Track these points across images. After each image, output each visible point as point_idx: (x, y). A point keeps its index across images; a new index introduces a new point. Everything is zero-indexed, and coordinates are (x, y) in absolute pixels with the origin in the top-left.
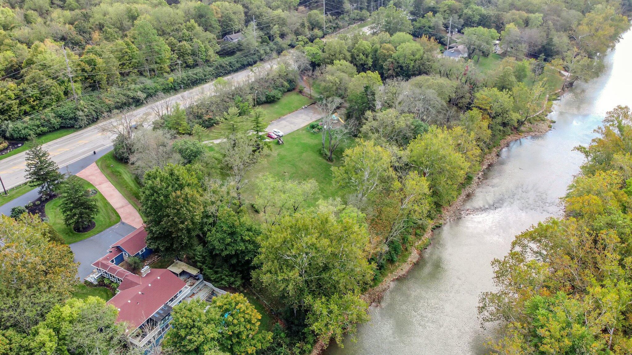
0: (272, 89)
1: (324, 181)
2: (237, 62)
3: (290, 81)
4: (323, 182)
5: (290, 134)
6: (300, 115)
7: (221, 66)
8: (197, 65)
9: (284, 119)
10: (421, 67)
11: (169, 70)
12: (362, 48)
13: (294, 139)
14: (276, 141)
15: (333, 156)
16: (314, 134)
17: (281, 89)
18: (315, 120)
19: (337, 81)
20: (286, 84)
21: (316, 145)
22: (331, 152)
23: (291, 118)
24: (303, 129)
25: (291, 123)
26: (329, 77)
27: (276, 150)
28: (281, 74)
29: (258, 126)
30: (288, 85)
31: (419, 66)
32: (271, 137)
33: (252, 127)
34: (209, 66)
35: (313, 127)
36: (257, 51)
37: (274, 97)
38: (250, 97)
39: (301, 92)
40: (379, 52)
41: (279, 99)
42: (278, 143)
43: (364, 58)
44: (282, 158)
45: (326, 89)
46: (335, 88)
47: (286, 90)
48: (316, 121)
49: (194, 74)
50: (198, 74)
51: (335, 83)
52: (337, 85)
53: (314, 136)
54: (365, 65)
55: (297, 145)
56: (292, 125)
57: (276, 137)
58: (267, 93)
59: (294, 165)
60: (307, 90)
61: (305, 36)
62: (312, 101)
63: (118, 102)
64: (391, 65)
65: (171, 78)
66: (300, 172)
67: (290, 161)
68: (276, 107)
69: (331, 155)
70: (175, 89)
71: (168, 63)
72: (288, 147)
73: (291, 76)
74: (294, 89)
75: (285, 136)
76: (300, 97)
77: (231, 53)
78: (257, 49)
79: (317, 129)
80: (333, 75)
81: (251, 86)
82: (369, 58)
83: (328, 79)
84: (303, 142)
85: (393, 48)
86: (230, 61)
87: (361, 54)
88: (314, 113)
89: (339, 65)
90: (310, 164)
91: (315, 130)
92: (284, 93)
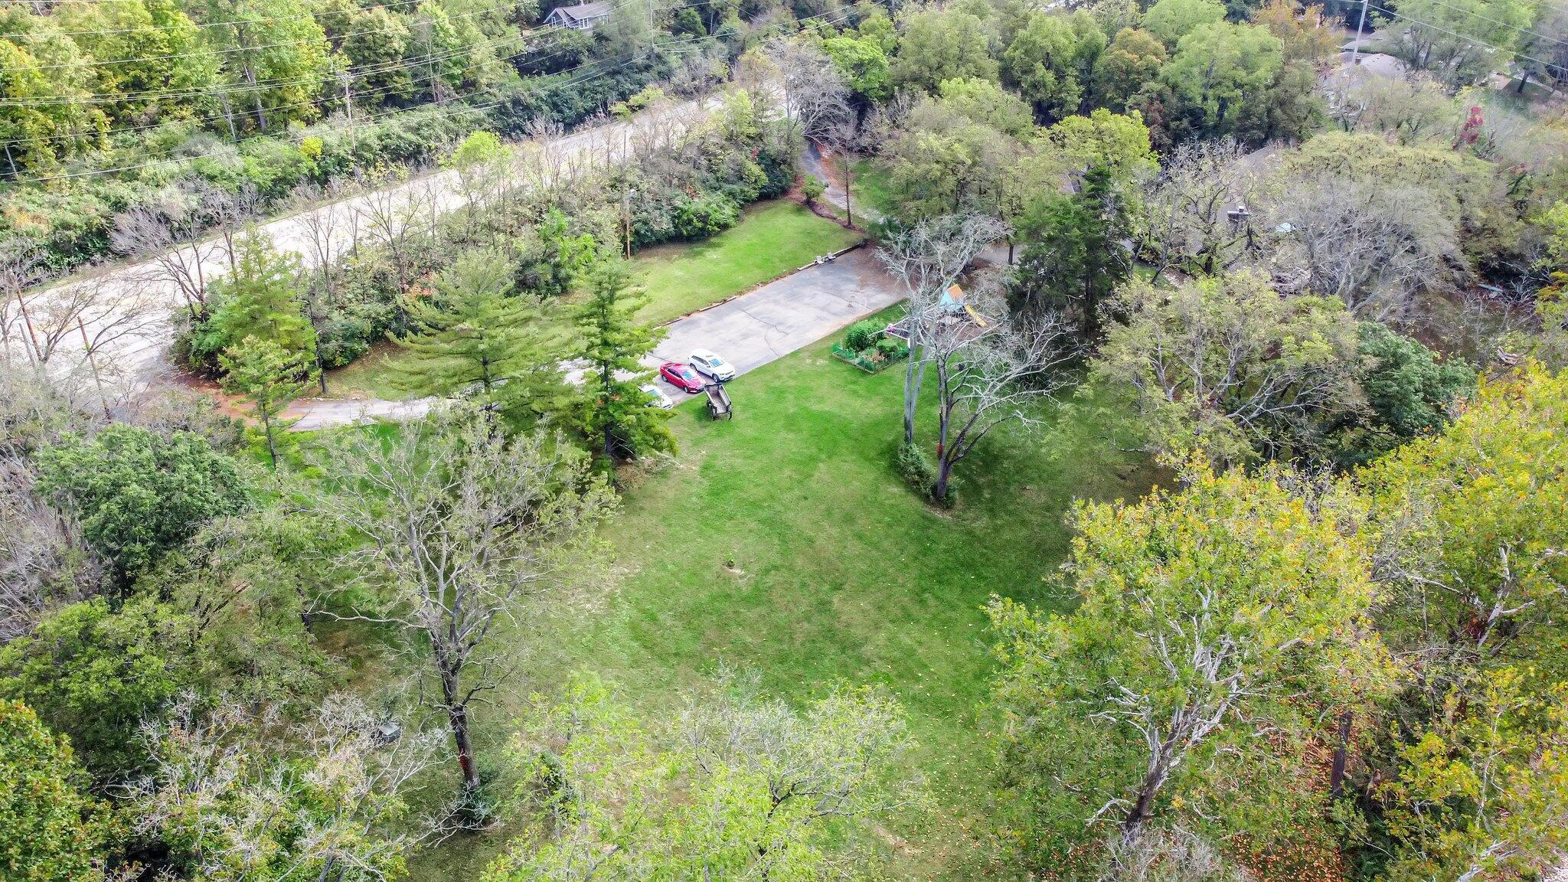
0: (698, 185)
1: (915, 610)
2: (581, 93)
3: (772, 163)
4: (908, 617)
5: (761, 370)
6: (807, 291)
7: (516, 102)
8: (427, 98)
9: (740, 308)
10: (1278, 112)
11: (313, 111)
12: (1046, 43)
13: (780, 394)
14: (700, 401)
15: (953, 480)
16: (864, 373)
17: (736, 188)
18: (864, 310)
19: (962, 152)
20: (755, 169)
21: (877, 424)
22: (947, 466)
23: (767, 300)
24: (814, 350)
25: (771, 324)
26: (927, 140)
27: (696, 443)
28: (736, 129)
29: (606, 343)
30: (764, 176)
31: (1269, 111)
32: (681, 385)
33: (582, 345)
34: (472, 102)
35: (859, 342)
36: (659, 57)
37: (704, 218)
38: (607, 217)
39: (809, 204)
40: (1103, 59)
41: (725, 227)
42: (708, 413)
43: (1050, 77)
44: (720, 487)
45: (914, 188)
46: (950, 182)
47: (754, 194)
48: (871, 317)
49: (410, 129)
50: (425, 132)
51: (951, 166)
52: (962, 170)
53: (864, 381)
54: (1052, 106)
55: (791, 423)
56: (773, 334)
57: (703, 381)
58: (678, 203)
59: (776, 525)
60: (833, 197)
61: (829, 18)
62: (855, 237)
63: (66, 226)
64: (1157, 105)
65: (313, 138)
66: (799, 562)
67: (756, 505)
68: (712, 260)
69: (945, 476)
70: (321, 179)
71: (311, 81)
72: (750, 432)
73: (774, 145)
74: (784, 192)
75: (742, 379)
76: (810, 220)
77: (563, 62)
78: (657, 50)
79: (875, 352)
80: (939, 130)
81: (615, 174)
82: (1070, 80)
83: (922, 145)
84: (816, 407)
85: (1160, 45)
86: (552, 86)
87: (1039, 65)
88: (863, 285)
89: (963, 97)
90: (849, 519)
91: (870, 355)
92: (748, 204)
